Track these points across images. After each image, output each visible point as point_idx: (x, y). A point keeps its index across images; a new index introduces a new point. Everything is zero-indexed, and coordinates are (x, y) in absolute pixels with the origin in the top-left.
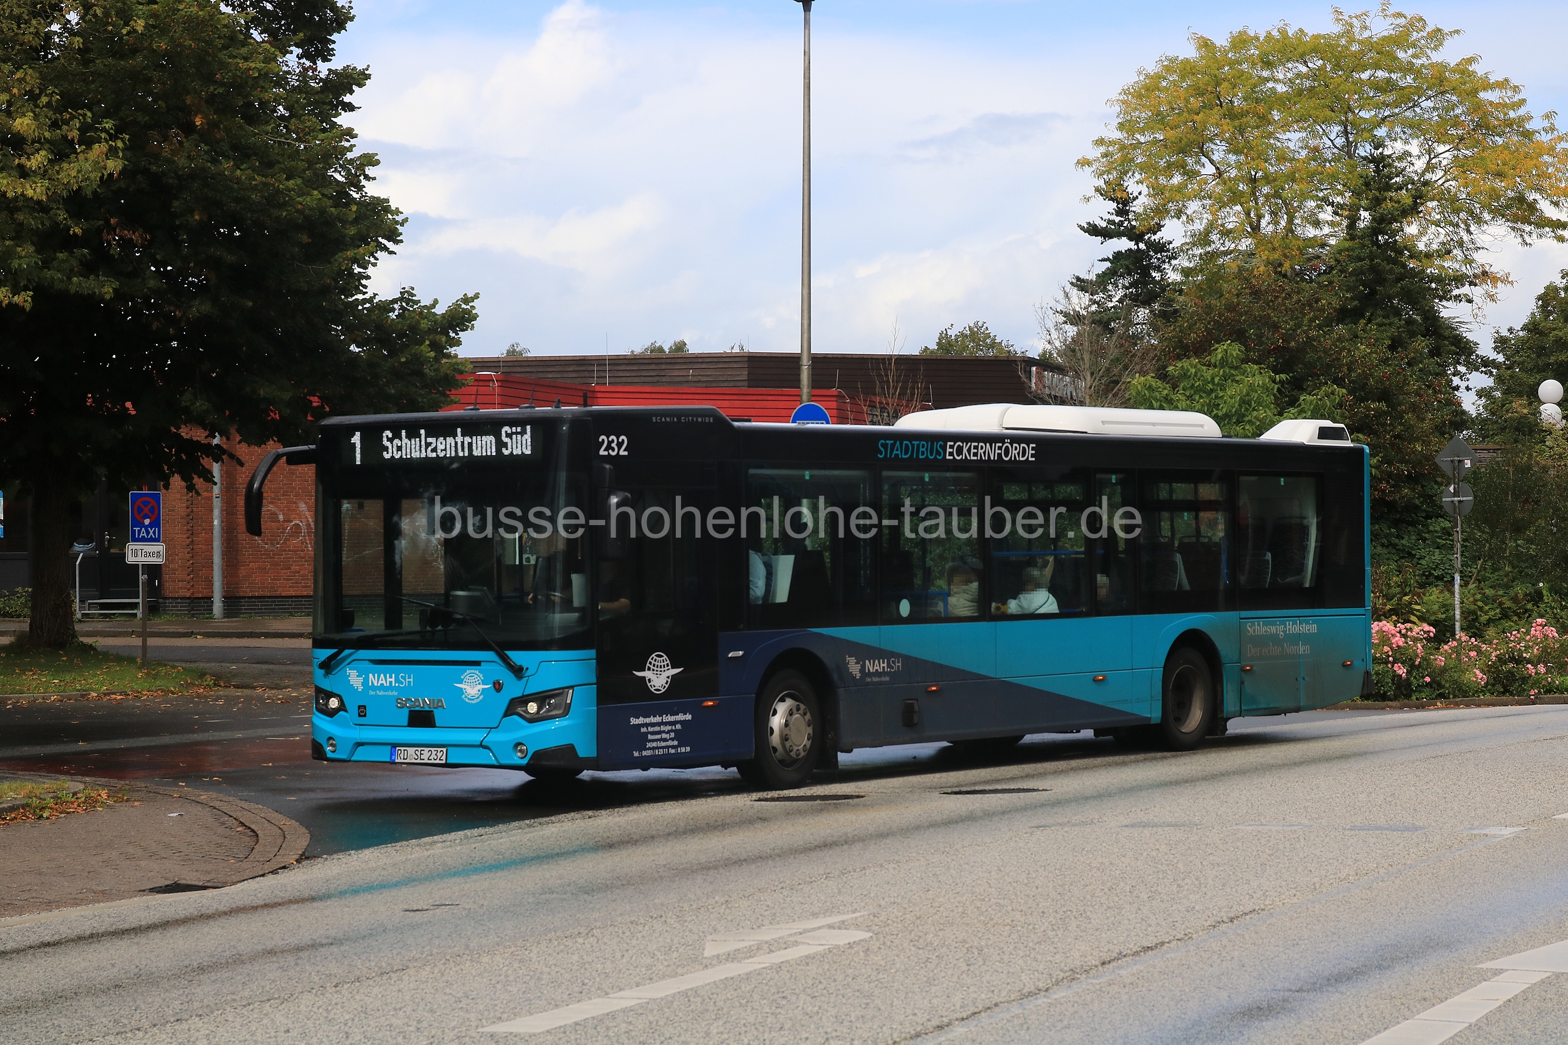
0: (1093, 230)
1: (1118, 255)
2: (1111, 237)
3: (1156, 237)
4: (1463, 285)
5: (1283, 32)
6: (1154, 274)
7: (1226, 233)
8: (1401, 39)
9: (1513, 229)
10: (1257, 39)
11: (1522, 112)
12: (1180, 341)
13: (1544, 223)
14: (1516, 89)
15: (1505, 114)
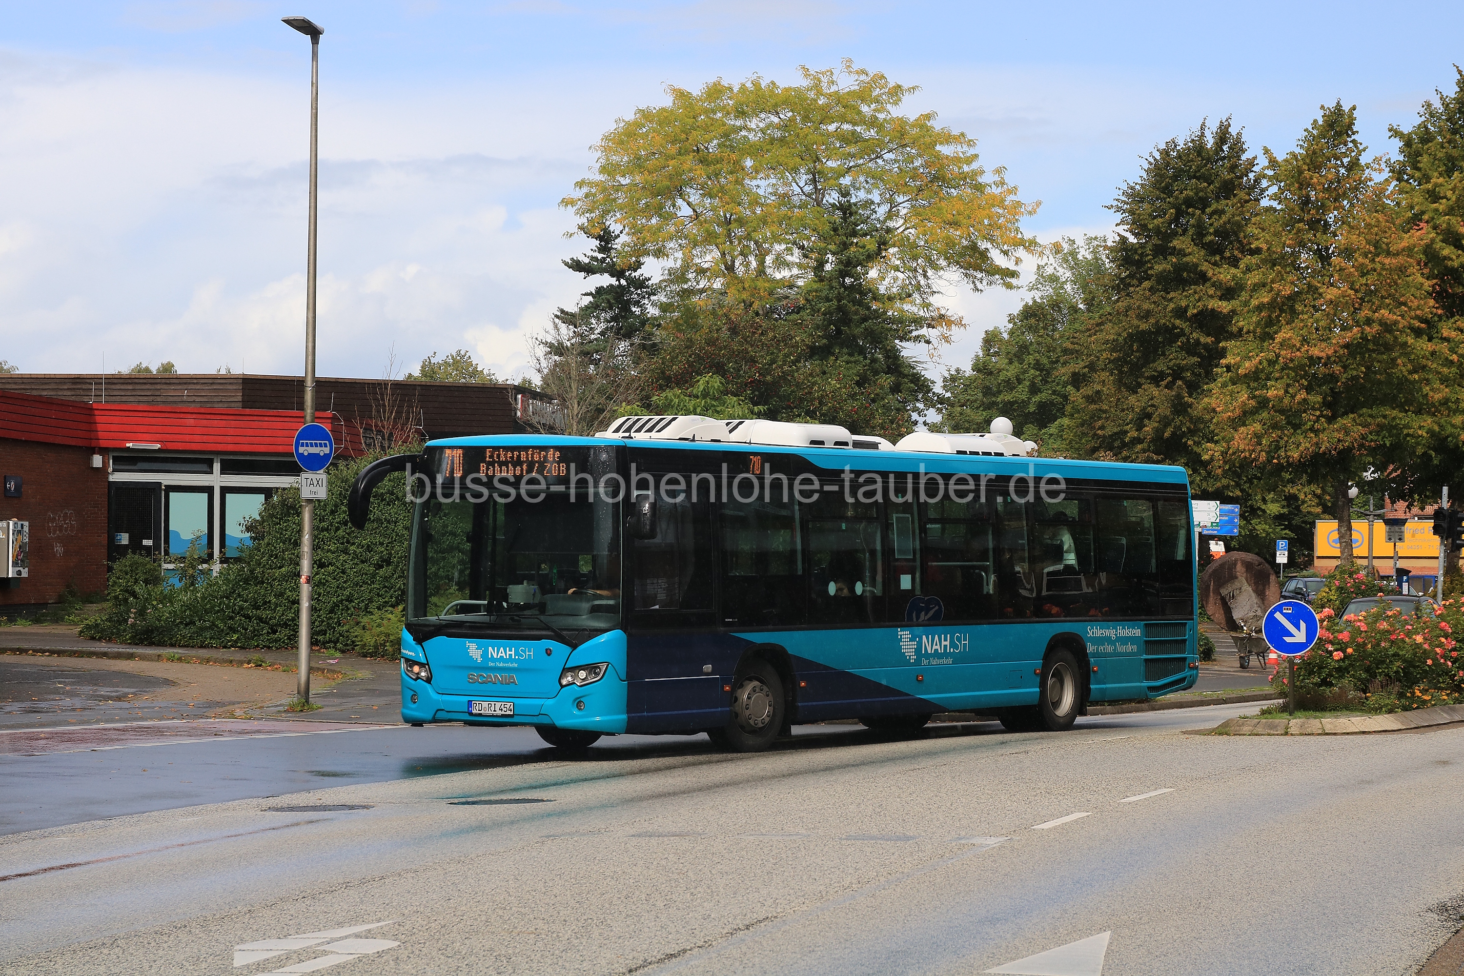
0: (577, 266)
1: (600, 291)
2: (594, 273)
3: (636, 274)
4: (922, 327)
5: (756, 84)
6: (634, 309)
7: (701, 271)
8: (863, 95)
9: (966, 275)
10: (730, 89)
11: (974, 166)
12: (663, 373)
13: (994, 270)
14: (971, 143)
15: (960, 168)
